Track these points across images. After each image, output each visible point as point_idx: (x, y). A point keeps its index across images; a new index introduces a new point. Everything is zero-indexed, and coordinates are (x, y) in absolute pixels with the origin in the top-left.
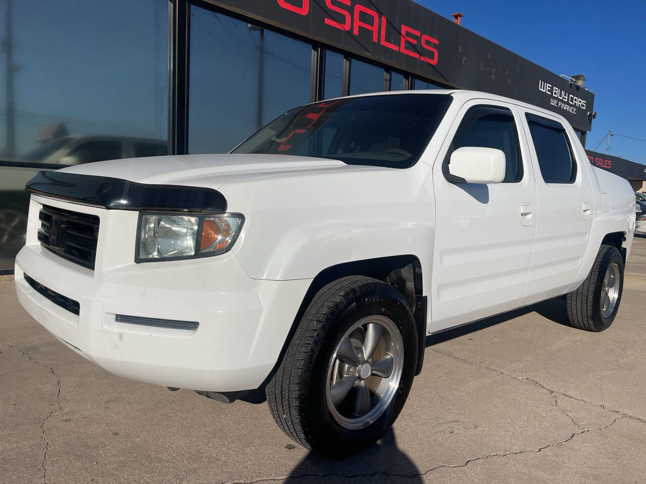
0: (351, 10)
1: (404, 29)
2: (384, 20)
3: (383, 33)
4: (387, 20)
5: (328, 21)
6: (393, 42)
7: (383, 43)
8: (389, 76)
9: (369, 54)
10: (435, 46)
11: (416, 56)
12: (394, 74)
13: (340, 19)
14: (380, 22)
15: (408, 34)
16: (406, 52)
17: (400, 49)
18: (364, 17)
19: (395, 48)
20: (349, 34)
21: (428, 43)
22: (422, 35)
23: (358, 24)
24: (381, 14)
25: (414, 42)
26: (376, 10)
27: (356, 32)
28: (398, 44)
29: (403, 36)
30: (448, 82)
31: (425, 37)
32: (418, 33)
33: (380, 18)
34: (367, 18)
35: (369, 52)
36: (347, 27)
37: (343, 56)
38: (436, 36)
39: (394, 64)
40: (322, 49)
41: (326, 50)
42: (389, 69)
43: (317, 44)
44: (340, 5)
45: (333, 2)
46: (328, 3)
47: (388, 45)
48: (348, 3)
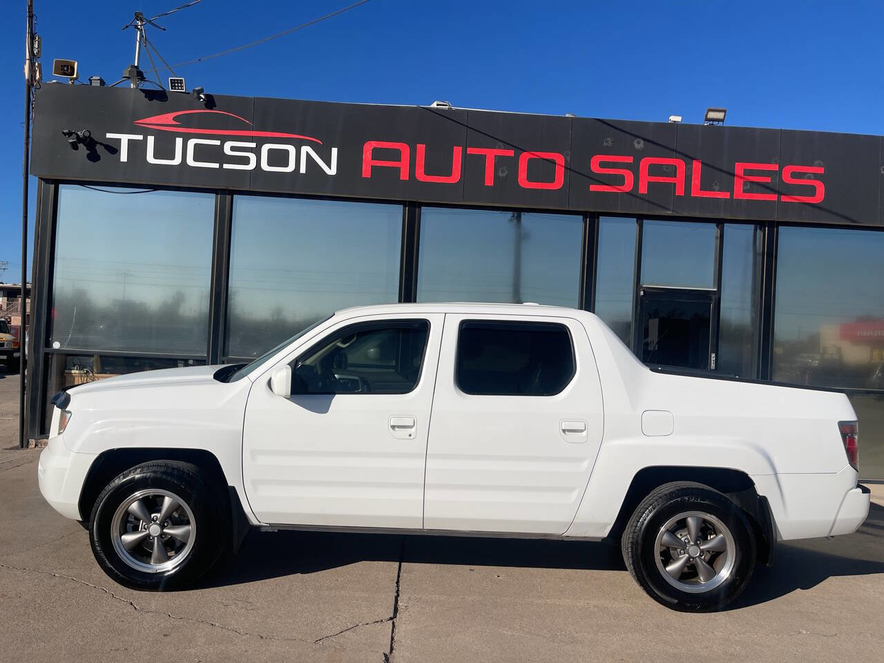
0: (634, 168)
1: (739, 168)
2: (697, 166)
3: (696, 182)
4: (702, 163)
5: (594, 188)
7: (696, 193)
8: (717, 229)
9: (670, 212)
10: (817, 176)
11: (774, 197)
12: (726, 226)
13: (615, 181)
14: (689, 169)
15: (750, 173)
16: (746, 197)
17: (732, 195)
18: (655, 170)
19: (722, 195)
20: (631, 195)
21: (796, 175)
22: (781, 168)
23: (645, 181)
24: (689, 158)
25: (767, 180)
26: (680, 156)
27: (643, 190)
28: (729, 188)
29: (737, 176)
31: (788, 171)
32: (775, 167)
33: (689, 164)
34: (665, 169)
35: (668, 209)
36: (628, 186)
37: (635, 219)
38: (817, 162)
39: (722, 216)
40: (592, 219)
41: (598, 218)
42: (720, 222)
43: (585, 214)
44: (615, 165)
45: (603, 165)
46: (595, 167)
47: (707, 195)
48: (630, 160)
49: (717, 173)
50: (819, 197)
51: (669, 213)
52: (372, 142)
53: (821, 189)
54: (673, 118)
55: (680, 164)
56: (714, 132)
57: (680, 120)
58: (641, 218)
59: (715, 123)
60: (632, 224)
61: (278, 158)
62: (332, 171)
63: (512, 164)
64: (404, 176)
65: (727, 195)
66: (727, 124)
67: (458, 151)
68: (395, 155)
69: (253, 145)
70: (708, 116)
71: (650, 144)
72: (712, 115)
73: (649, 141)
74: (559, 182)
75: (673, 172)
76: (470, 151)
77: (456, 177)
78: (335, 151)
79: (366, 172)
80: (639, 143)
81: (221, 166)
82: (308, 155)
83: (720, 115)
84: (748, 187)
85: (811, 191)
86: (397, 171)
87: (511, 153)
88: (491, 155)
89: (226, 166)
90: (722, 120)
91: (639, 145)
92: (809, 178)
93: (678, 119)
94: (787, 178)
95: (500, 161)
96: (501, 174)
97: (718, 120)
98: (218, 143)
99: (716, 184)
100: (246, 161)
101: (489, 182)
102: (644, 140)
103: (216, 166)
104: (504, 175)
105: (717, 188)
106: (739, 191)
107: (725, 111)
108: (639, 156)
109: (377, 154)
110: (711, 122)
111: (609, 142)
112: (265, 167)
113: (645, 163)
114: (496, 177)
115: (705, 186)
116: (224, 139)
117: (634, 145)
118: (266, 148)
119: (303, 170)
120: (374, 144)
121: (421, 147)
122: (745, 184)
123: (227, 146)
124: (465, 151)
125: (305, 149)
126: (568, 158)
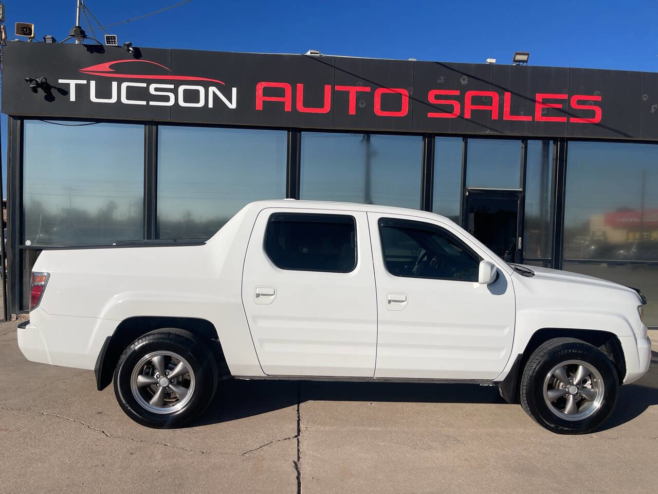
0: (460, 99)
1: (539, 97)
2: (508, 95)
3: (507, 109)
4: (512, 93)
5: (431, 115)
7: (507, 118)
8: (522, 144)
10: (596, 103)
11: (563, 119)
12: (529, 141)
13: (448, 109)
14: (502, 99)
15: (547, 101)
16: (544, 119)
17: (533, 118)
19: (526, 119)
21: (580, 102)
22: (570, 97)
23: (469, 108)
24: (502, 90)
26: (495, 89)
27: (468, 116)
28: (532, 113)
29: (538, 104)
30: (630, 137)
31: (576, 98)
32: (566, 97)
33: (501, 95)
34: (483, 100)
36: (456, 113)
37: (461, 138)
38: (596, 92)
39: (526, 134)
40: (429, 138)
41: (434, 138)
42: (524, 139)
43: (424, 135)
44: (446, 97)
45: (438, 97)
46: (431, 99)
47: (515, 118)
48: (457, 93)
49: (523, 101)
50: (598, 118)
51: (488, 132)
52: (263, 83)
53: (599, 112)
54: (489, 60)
55: (495, 96)
56: (520, 70)
57: (495, 62)
58: (465, 137)
59: (521, 64)
60: (459, 142)
61: (192, 96)
62: (233, 105)
63: (369, 97)
64: (288, 108)
65: (530, 119)
66: (529, 64)
67: (328, 89)
68: (280, 93)
69: (172, 86)
70: (516, 59)
71: (472, 80)
72: (519, 57)
73: (471, 76)
74: (405, 111)
75: (489, 102)
76: (337, 88)
77: (327, 108)
78: (234, 90)
79: (259, 106)
80: (464, 79)
81: (148, 103)
82: (214, 94)
83: (524, 58)
84: (546, 112)
85: (592, 114)
86: (282, 104)
87: (368, 89)
88: (353, 91)
89: (151, 103)
90: (526, 61)
91: (464, 81)
92: (590, 104)
93: (493, 61)
94: (574, 105)
95: (360, 96)
96: (361, 106)
97: (523, 61)
98: (144, 85)
99: (522, 111)
100: (167, 99)
101: (352, 111)
102: (468, 75)
103: (144, 103)
104: (363, 106)
105: (523, 113)
106: (539, 115)
107: (528, 54)
108: (464, 89)
109: (267, 92)
110: (518, 63)
111: (441, 80)
112: (181, 103)
113: (469, 95)
114: (357, 107)
115: (514, 112)
116: (149, 82)
117: (460, 81)
118: (181, 89)
119: (211, 105)
120: (264, 84)
121: (300, 86)
122: (543, 109)
123: (152, 87)
124: (333, 88)
125: (212, 89)
126: (412, 92)
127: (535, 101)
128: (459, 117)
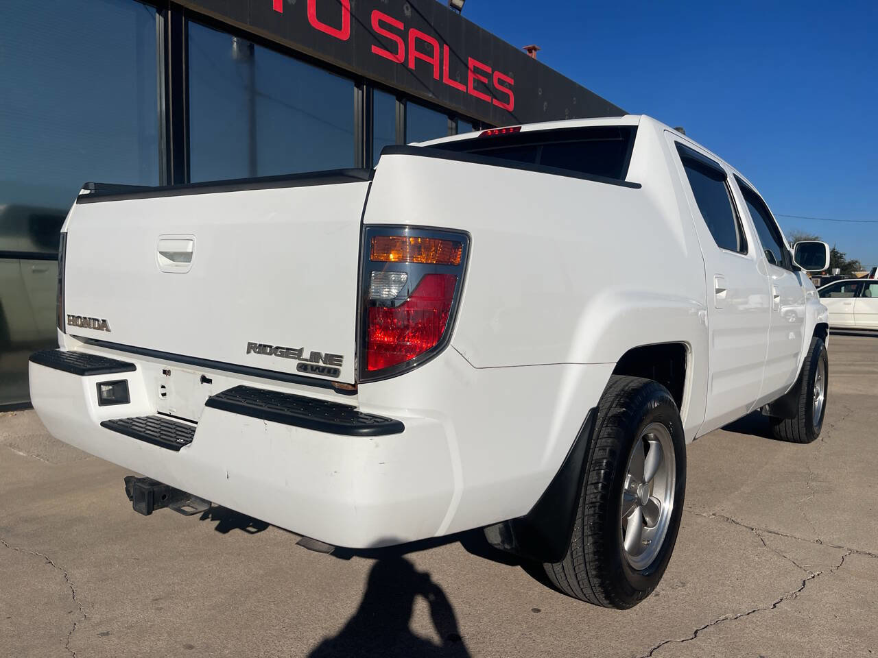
0: (404, 36)
1: (471, 62)
2: (446, 50)
3: (446, 68)
4: (450, 49)
5: (375, 49)
6: (459, 80)
7: (446, 80)
8: (454, 125)
9: (431, 95)
10: (510, 86)
11: (487, 98)
12: (460, 121)
13: (390, 47)
14: (441, 53)
15: (476, 71)
16: (475, 93)
17: (467, 89)
18: (421, 46)
19: (461, 88)
20: (404, 66)
22: (493, 72)
24: (443, 41)
25: (486, 81)
27: (412, 65)
28: (465, 82)
29: (471, 71)
31: (497, 75)
32: (488, 70)
33: (441, 47)
34: (426, 47)
35: (430, 92)
36: (400, 58)
37: (395, 98)
38: (510, 74)
39: (461, 109)
40: (369, 87)
41: (374, 88)
42: (455, 116)
43: (362, 80)
44: (391, 28)
45: (382, 24)
46: (375, 25)
47: (453, 84)
48: (401, 26)
50: (511, 107)
51: (429, 96)
58: (405, 97)
59: (456, 10)
71: (417, 14)
73: (415, 9)
80: (407, 9)
90: (461, 10)
91: (408, 11)
96: (290, 1)
97: (458, 8)
102: (412, 6)
104: (293, 2)
108: (408, 24)
110: (453, 9)
114: (285, 2)
117: (404, 10)
126: (353, 5)
127: (468, 68)
128: (402, 64)
